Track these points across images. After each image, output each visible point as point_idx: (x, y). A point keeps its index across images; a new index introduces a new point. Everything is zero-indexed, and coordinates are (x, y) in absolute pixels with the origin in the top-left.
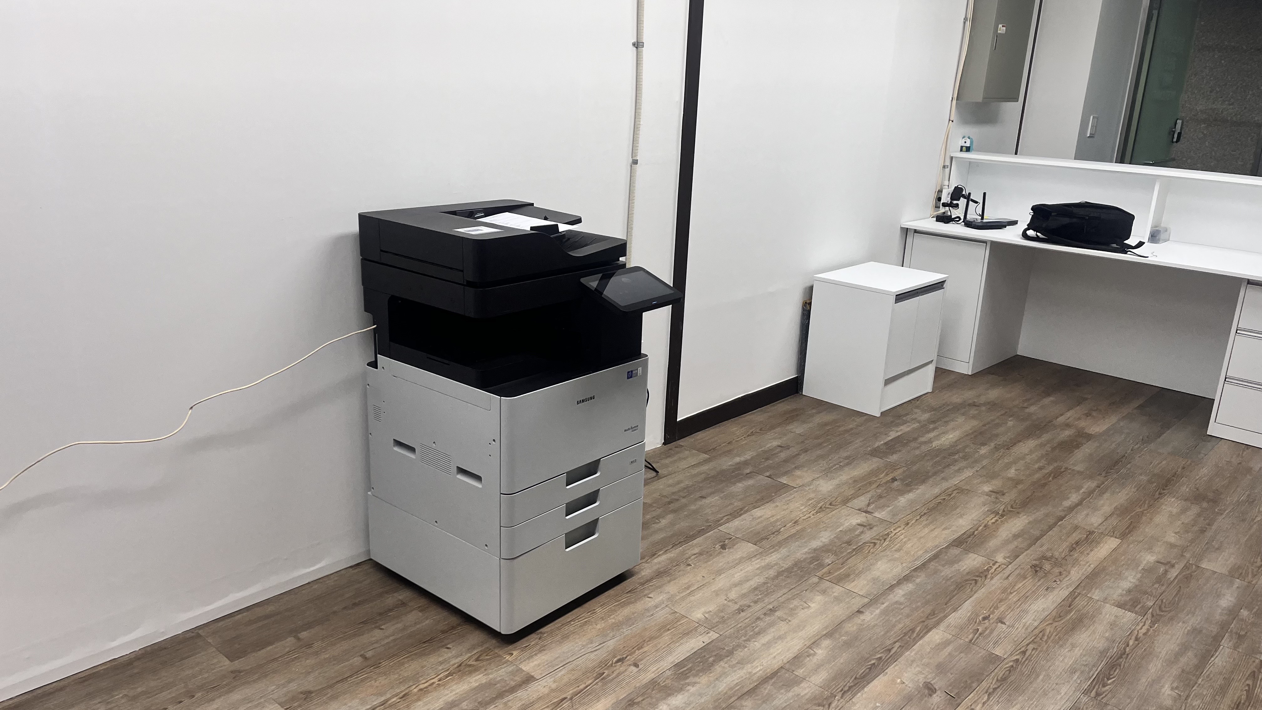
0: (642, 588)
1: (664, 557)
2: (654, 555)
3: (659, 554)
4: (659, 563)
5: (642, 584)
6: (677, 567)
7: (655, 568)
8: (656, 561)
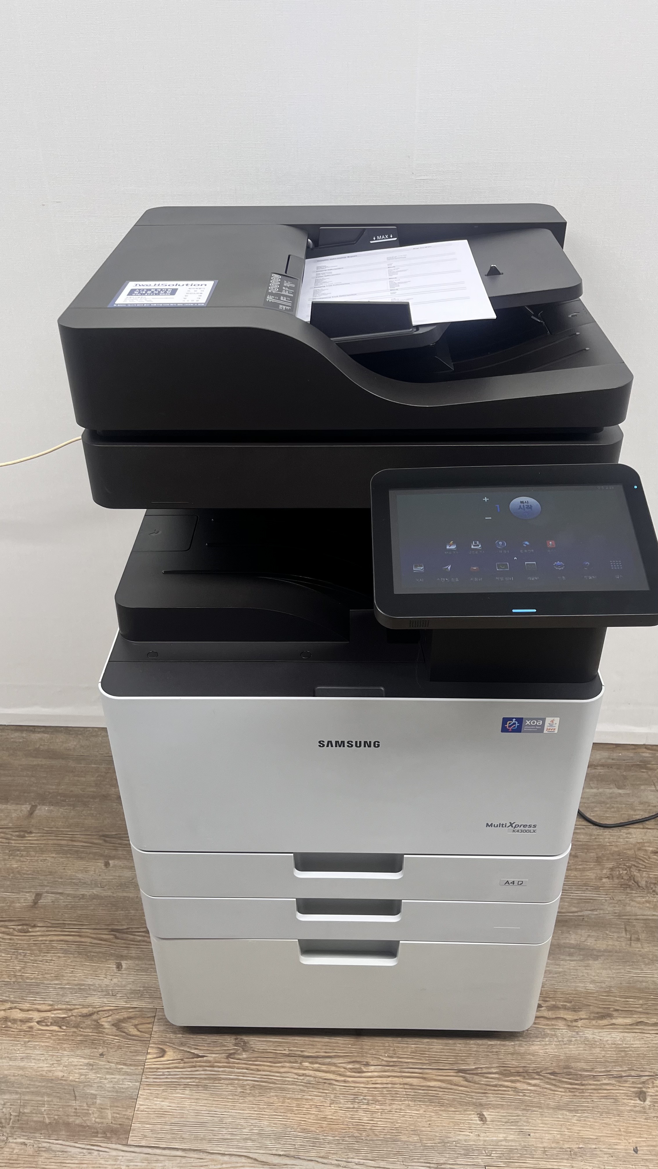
0: (495, 1082)
1: (615, 1037)
2: (603, 1017)
3: (614, 1021)
4: (591, 1044)
5: (505, 1072)
6: (613, 1081)
7: (573, 1050)
8: (589, 1034)
